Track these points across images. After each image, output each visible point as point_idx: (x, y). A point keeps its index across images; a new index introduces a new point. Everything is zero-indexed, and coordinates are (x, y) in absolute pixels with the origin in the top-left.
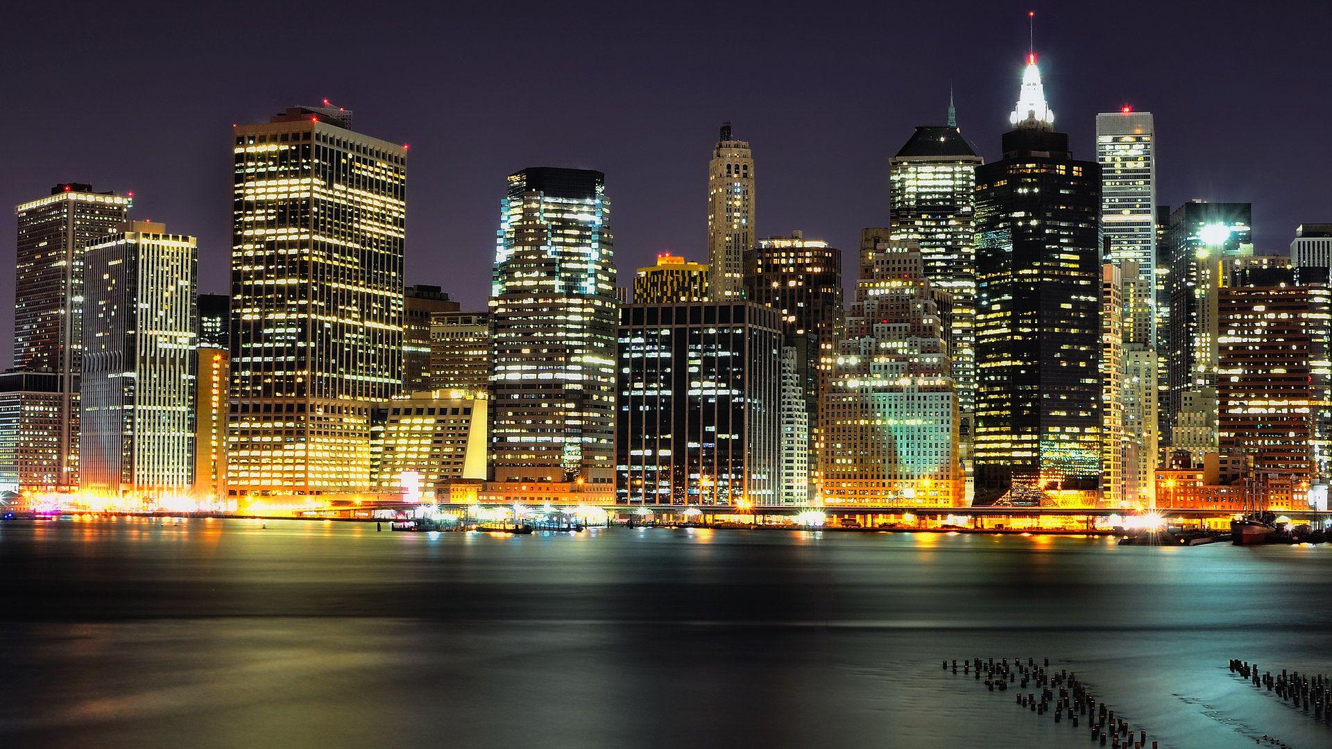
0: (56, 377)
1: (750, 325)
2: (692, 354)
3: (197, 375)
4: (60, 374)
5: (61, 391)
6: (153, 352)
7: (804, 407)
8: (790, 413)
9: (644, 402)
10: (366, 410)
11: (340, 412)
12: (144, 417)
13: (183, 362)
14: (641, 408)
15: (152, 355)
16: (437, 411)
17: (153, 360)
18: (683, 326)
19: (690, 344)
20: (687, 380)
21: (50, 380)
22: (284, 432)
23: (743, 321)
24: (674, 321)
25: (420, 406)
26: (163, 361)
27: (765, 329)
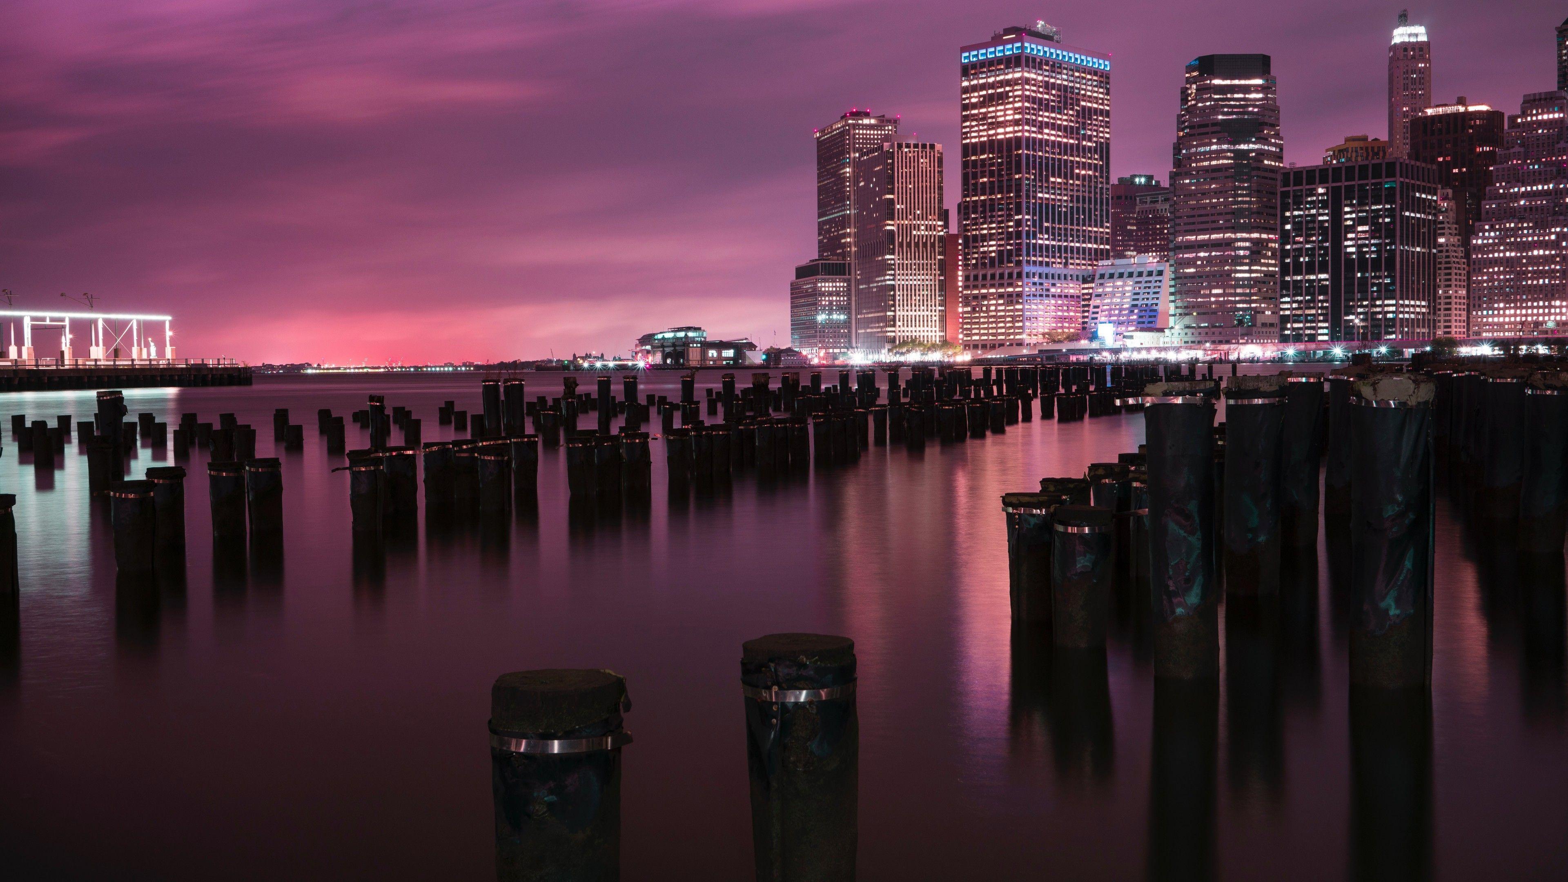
0: (844, 264)
1: (1402, 180)
2: (1347, 209)
3: (945, 256)
4: (847, 262)
5: (849, 274)
6: (909, 238)
7: (1463, 255)
8: (1447, 260)
9: (1304, 255)
10: (1071, 276)
11: (1053, 278)
12: (903, 290)
13: (933, 245)
14: (1302, 259)
15: (908, 240)
16: (1135, 274)
17: (909, 245)
18: (1339, 184)
19: (1345, 200)
20: (1343, 232)
21: (840, 266)
22: (1006, 296)
23: (1394, 176)
24: (1330, 180)
25: (1122, 271)
26: (917, 245)
27: (1418, 183)
